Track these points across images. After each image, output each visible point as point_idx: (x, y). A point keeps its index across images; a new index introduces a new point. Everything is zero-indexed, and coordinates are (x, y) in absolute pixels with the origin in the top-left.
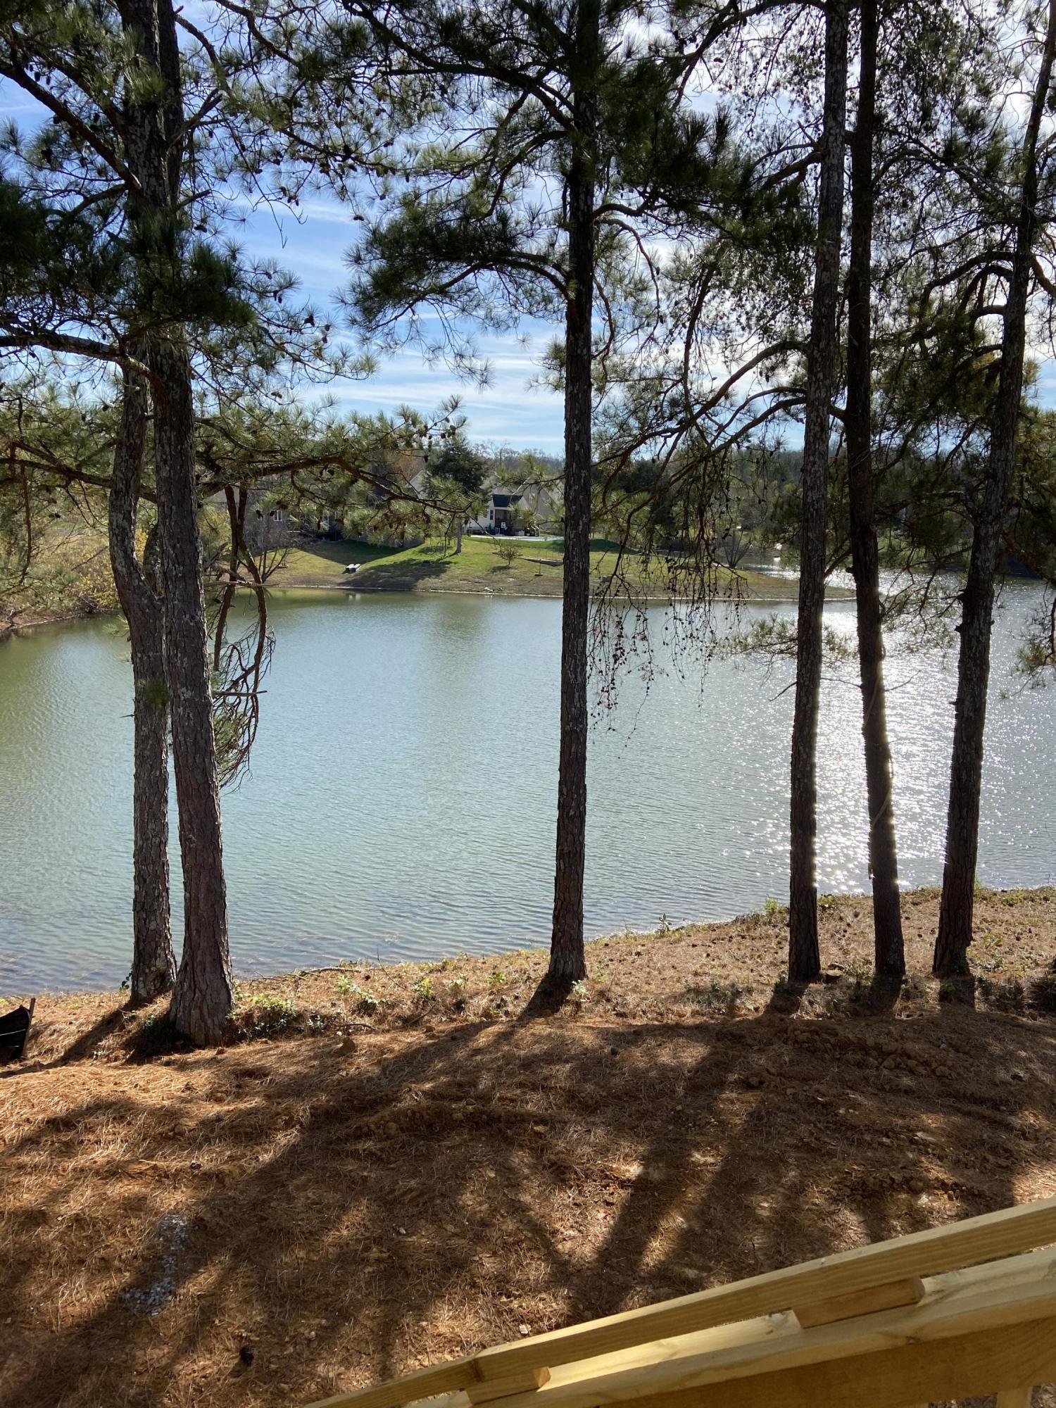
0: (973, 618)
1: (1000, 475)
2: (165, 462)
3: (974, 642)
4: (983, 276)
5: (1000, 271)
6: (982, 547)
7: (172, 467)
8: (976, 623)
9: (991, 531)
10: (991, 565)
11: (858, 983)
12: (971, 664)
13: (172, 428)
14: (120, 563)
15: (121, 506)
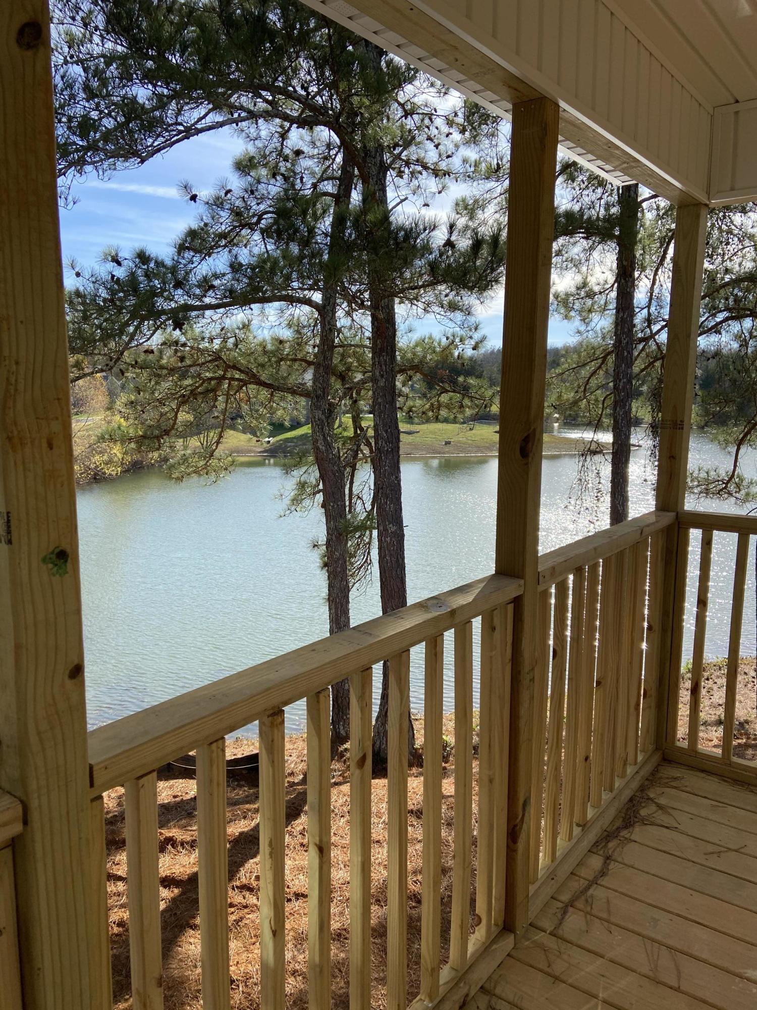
2: (382, 376)
7: (386, 379)
13: (387, 355)
14: (321, 444)
15: (321, 406)
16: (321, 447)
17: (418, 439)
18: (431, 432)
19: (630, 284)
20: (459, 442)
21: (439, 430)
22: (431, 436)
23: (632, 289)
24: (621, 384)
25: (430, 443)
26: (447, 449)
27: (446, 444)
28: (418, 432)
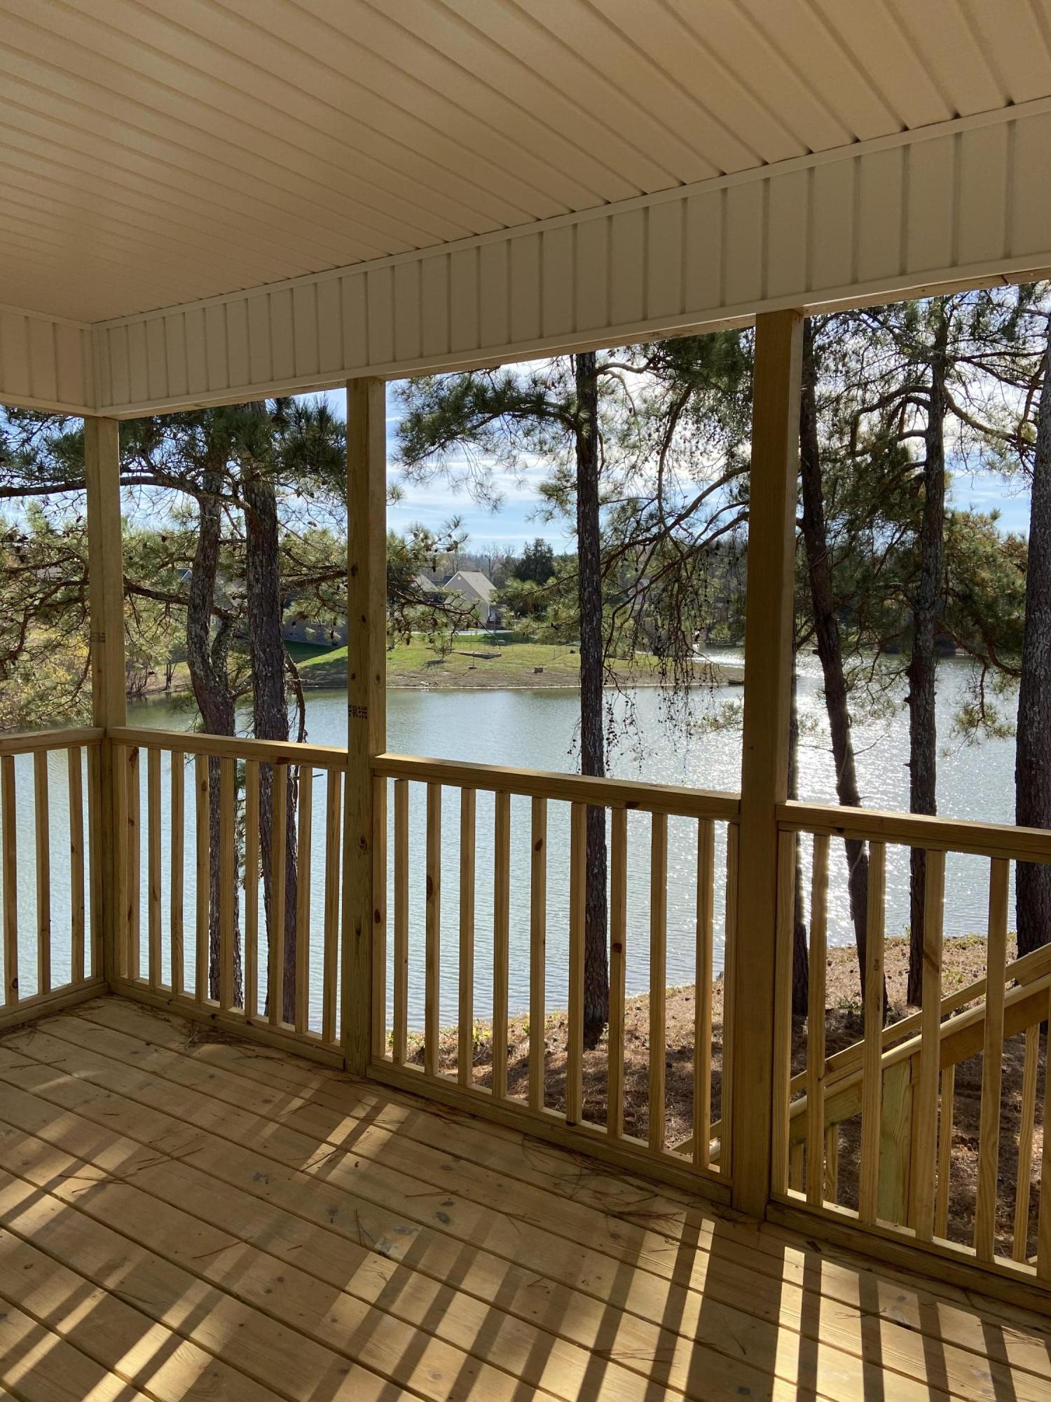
0: (919, 691)
1: (931, 569)
3: (922, 711)
4: (903, 405)
5: (919, 402)
6: (922, 628)
7: (263, 584)
8: (922, 694)
9: (928, 616)
10: (931, 644)
11: (850, 1013)
12: (920, 730)
14: (198, 667)
15: (199, 618)
16: (198, 671)
17: (498, 665)
18: (516, 656)
19: (590, 471)
20: (555, 669)
21: (529, 653)
22: (516, 661)
23: (593, 478)
24: (586, 594)
25: (514, 671)
26: (537, 678)
27: (536, 672)
28: (500, 655)
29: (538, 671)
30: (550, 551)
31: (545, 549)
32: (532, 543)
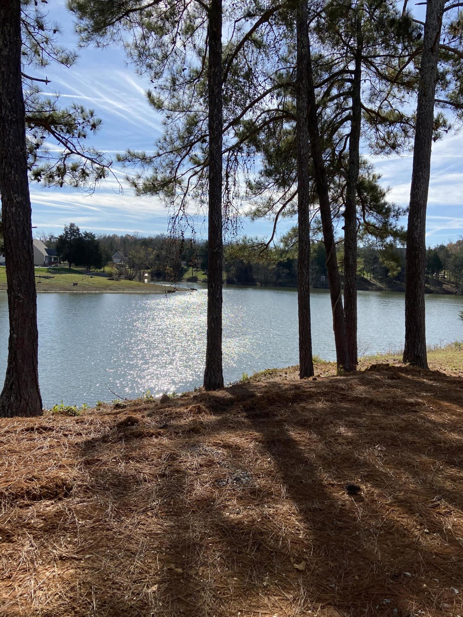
0: (350, 223)
1: (355, 162)
17: (53, 281)
20: (83, 284)
21: (69, 277)
22: (63, 280)
25: (62, 284)
26: (74, 288)
28: (54, 278)
29: (75, 284)
30: (78, 229)
31: (75, 228)
32: (68, 225)
